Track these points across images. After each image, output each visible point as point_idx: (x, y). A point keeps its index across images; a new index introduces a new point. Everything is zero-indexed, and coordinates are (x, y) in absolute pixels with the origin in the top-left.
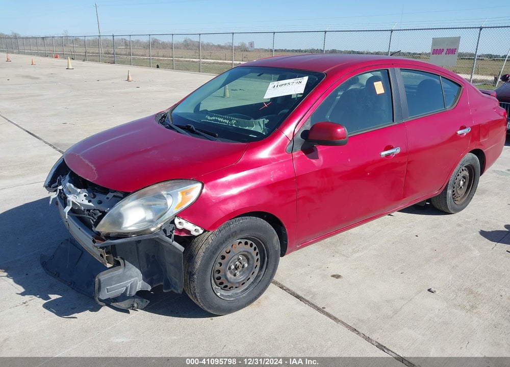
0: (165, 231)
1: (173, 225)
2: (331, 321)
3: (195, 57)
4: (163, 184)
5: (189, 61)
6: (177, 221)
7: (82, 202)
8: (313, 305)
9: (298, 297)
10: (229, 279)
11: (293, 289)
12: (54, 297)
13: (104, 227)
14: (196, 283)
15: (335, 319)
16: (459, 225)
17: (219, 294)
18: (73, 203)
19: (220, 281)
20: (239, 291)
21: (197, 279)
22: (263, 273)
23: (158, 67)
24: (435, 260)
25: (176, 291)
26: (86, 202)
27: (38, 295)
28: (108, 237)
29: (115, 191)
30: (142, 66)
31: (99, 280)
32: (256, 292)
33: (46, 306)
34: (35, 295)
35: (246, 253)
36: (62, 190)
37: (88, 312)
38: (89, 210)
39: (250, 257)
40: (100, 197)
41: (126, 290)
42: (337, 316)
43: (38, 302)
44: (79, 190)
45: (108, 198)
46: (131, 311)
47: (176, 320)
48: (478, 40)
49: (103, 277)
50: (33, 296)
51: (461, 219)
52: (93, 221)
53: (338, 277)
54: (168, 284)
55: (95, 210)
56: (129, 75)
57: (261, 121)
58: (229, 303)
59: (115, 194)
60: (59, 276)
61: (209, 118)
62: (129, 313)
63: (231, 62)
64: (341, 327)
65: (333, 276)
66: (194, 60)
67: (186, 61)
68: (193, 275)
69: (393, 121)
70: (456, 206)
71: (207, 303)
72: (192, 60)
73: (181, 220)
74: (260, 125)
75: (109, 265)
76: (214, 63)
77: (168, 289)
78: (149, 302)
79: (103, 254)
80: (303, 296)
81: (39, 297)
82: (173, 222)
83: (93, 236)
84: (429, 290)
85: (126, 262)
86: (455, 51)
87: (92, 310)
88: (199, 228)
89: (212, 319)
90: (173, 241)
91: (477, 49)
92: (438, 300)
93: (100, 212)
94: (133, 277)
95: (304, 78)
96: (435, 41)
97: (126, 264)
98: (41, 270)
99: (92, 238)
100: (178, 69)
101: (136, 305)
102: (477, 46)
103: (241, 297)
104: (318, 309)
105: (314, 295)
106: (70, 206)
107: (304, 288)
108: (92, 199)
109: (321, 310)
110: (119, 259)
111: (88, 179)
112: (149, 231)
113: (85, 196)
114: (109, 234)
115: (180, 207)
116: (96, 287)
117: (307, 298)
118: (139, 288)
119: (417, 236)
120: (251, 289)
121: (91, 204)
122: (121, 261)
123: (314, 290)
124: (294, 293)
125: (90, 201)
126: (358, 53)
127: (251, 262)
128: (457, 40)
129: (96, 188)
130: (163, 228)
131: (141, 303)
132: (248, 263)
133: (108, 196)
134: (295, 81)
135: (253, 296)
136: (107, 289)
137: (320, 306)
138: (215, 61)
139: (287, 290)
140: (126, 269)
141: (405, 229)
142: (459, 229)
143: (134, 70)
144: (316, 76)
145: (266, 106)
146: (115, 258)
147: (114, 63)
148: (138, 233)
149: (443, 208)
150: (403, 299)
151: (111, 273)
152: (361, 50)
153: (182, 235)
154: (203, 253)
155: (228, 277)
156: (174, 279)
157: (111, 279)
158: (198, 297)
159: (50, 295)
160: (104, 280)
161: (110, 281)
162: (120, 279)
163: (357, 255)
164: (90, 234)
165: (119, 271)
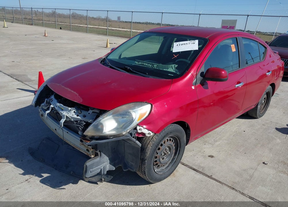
0: (131, 134)
1: (136, 131)
2: (218, 183)
3: (81, 24)
4: (128, 105)
5: (77, 26)
6: (138, 128)
7: (73, 116)
8: (205, 174)
9: (194, 170)
10: (161, 161)
11: (190, 165)
12: (45, 175)
13: (90, 132)
14: (146, 165)
15: (220, 182)
16: (264, 125)
17: (156, 171)
18: (67, 117)
19: (156, 163)
20: (164, 168)
21: (147, 163)
22: (176, 157)
23: (61, 28)
24: (260, 145)
25: (132, 170)
26: (75, 116)
27: (34, 174)
28: (92, 138)
29: (94, 109)
30: (50, 27)
31: (86, 166)
32: (173, 168)
33: (42, 182)
34: (33, 175)
35: (170, 146)
36: (54, 108)
37: (71, 184)
38: (77, 121)
39: (171, 148)
40: (84, 113)
41: (101, 170)
42: (221, 181)
43: (36, 180)
44: (70, 108)
45: (89, 113)
46: (98, 183)
47: (128, 187)
48: (247, 22)
49: (88, 163)
50: (31, 175)
51: (263, 122)
52: (81, 128)
53: (212, 157)
54: (126, 166)
55: (81, 121)
56: (46, 32)
57: (173, 65)
58: (160, 176)
59: (94, 111)
60: (44, 162)
61: (137, 63)
62: (98, 184)
63: (107, 28)
64: (225, 188)
65: (209, 156)
66: (80, 25)
67: (76, 26)
68: (145, 160)
69: (239, 67)
70: (260, 114)
71: (151, 177)
72: (79, 25)
73: (141, 128)
74: (173, 68)
75: (92, 156)
76: (93, 27)
77: (127, 169)
78: (112, 177)
79: (89, 149)
80: (197, 169)
81: (36, 176)
82: (135, 129)
83: (80, 138)
84: (264, 163)
85: (102, 153)
86: (234, 27)
87: (73, 183)
88: (151, 132)
89: (150, 186)
90: (136, 140)
91: (245, 27)
92: (270, 168)
93: (85, 122)
94: (104, 162)
95: (196, 40)
96: (223, 21)
97: (102, 155)
98: (30, 158)
99: (80, 139)
100: (73, 30)
101: (103, 179)
102: (246, 25)
103: (166, 171)
104: (209, 177)
105: (203, 168)
106: (64, 118)
107: (196, 164)
108: (79, 114)
109: (210, 177)
110: (98, 152)
111: (75, 101)
112: (121, 135)
113: (74, 112)
114: (94, 136)
115: (140, 119)
116: (84, 170)
117: (200, 170)
118: (108, 169)
119: (244, 131)
120: (170, 166)
121: (79, 117)
122: (99, 153)
123: (202, 165)
124: (191, 167)
125: (78, 116)
126: (172, 26)
127: (171, 151)
128: (235, 21)
129: (81, 107)
130: (130, 133)
131: (107, 178)
132: (170, 151)
133: (89, 112)
134: (190, 42)
135: (171, 171)
136: (90, 171)
137: (210, 175)
138: (93, 26)
139: (186, 165)
140: (101, 158)
141: (237, 128)
142: (265, 127)
143: (48, 30)
144: (203, 40)
145: (176, 56)
146: (96, 151)
147: (32, 25)
148: (114, 136)
149: (254, 116)
150: (252, 169)
151: (93, 161)
152: (173, 24)
153: (140, 136)
154: (151, 147)
155: (161, 160)
156: (130, 162)
157: (93, 165)
158: (146, 174)
159: (42, 174)
160: (89, 166)
161: (92, 166)
162: (98, 164)
163: (218, 143)
164: (78, 136)
165: (98, 159)
